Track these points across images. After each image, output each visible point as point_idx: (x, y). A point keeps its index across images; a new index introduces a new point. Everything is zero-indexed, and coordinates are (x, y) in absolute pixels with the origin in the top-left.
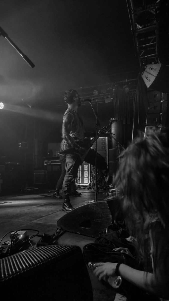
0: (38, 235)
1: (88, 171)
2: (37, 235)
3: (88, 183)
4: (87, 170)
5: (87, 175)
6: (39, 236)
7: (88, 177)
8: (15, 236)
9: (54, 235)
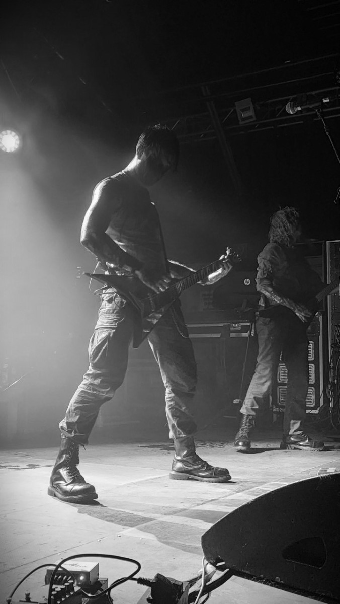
0: (136, 577)
1: (316, 362)
2: (131, 578)
6: (141, 581)
7: (316, 385)
8: (62, 578)
9: (192, 582)
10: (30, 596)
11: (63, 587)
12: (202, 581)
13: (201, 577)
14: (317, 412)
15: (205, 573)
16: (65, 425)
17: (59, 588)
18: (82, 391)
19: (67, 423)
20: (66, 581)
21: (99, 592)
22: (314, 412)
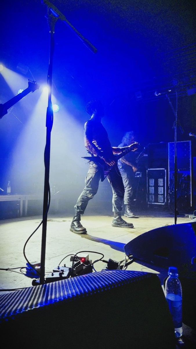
0: (102, 259)
1: (164, 186)
2: (100, 260)
3: (163, 203)
4: (162, 185)
5: (163, 191)
6: (104, 261)
7: (164, 194)
9: (121, 262)
10: (66, 265)
11: (77, 262)
12: (125, 262)
13: (124, 260)
14: (164, 204)
15: (126, 259)
16: (76, 207)
17: (75, 263)
18: (82, 195)
19: (77, 206)
20: (78, 260)
21: (89, 265)
22: (163, 204)
